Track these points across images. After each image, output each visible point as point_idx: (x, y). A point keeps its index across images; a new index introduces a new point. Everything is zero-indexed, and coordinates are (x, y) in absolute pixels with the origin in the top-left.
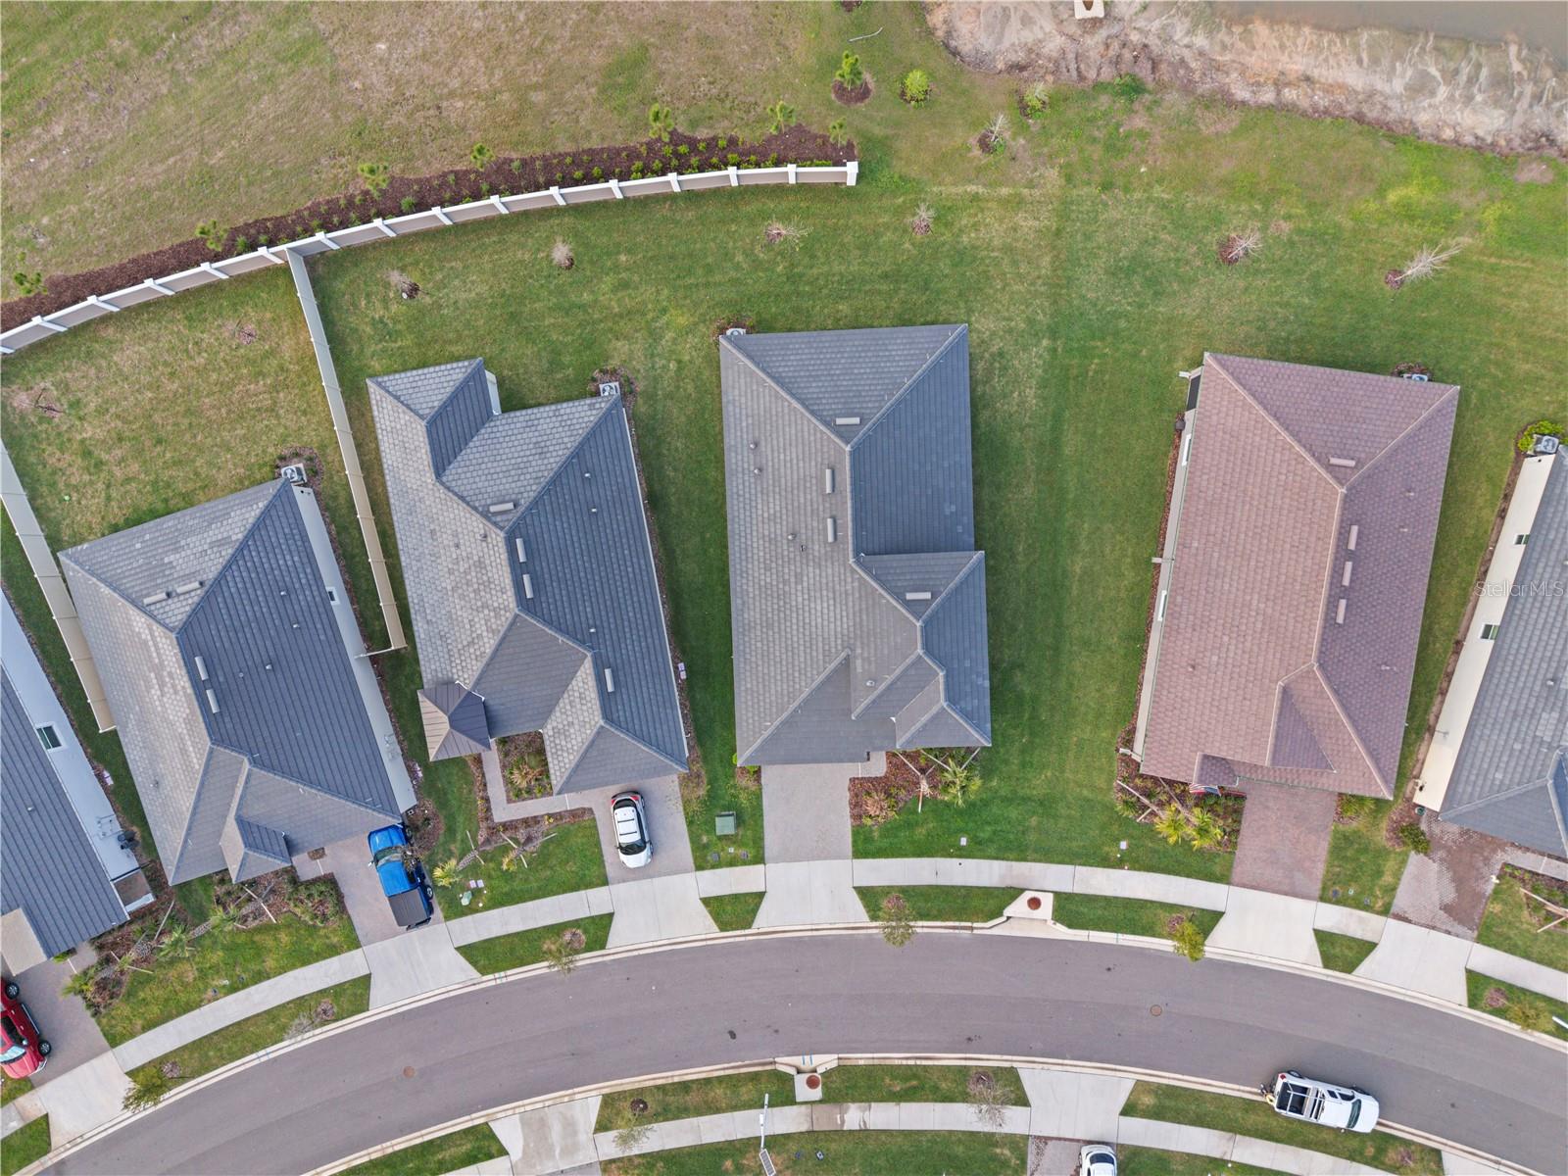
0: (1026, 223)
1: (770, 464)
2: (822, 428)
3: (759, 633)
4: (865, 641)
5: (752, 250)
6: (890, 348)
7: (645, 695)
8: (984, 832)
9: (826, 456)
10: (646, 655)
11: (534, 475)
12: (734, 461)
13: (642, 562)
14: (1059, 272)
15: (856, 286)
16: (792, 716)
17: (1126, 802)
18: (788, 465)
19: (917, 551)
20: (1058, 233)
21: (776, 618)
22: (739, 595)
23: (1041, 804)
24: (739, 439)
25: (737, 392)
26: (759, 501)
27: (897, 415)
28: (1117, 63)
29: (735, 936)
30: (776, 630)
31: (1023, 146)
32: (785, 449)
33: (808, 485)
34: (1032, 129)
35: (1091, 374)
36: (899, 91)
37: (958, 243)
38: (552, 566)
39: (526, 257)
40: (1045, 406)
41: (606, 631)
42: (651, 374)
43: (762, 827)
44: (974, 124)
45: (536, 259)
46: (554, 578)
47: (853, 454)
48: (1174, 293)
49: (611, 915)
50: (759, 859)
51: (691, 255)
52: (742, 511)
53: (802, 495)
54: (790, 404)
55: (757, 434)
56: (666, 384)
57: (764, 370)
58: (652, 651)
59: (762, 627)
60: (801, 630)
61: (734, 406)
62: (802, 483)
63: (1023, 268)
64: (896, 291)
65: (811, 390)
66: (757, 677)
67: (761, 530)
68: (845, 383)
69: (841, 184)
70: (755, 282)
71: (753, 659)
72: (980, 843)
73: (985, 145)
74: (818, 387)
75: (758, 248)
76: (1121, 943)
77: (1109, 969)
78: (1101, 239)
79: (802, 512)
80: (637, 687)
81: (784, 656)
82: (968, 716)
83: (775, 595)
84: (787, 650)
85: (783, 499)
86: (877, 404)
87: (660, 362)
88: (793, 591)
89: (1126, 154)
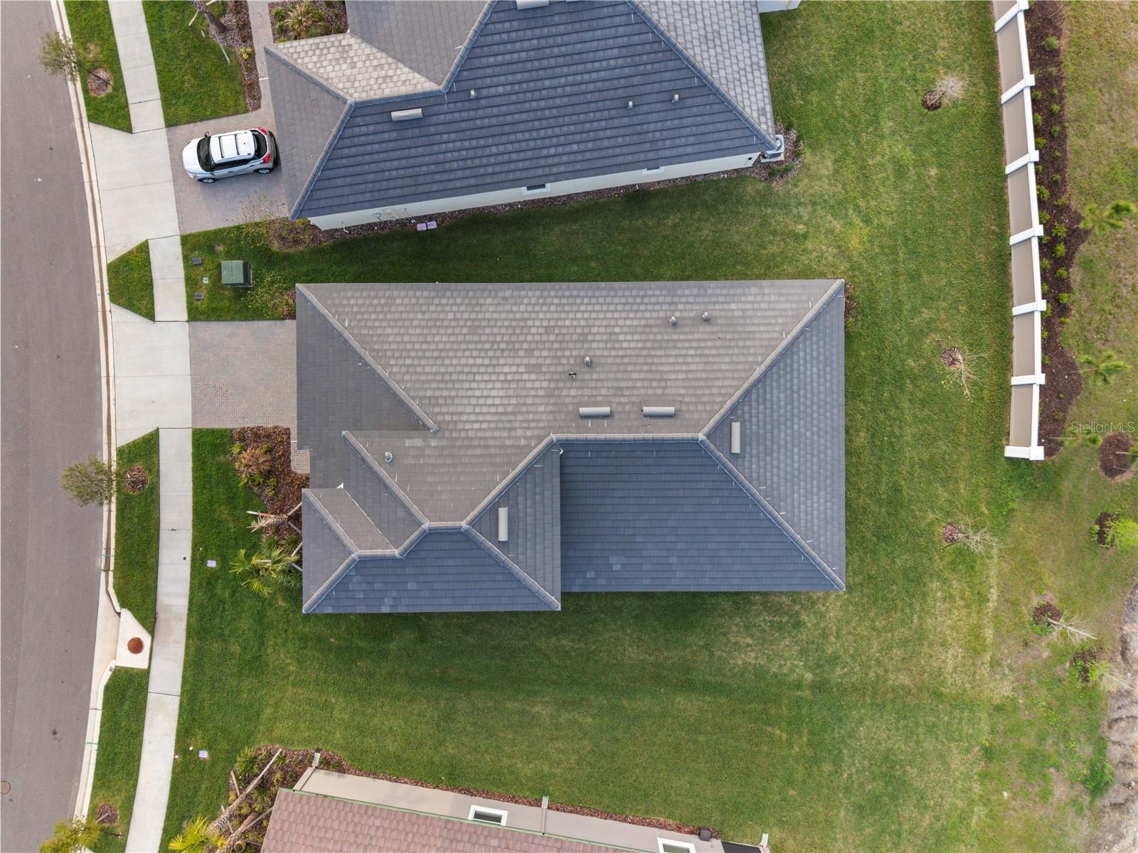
0: (951, 658)
1: (682, 337)
2: (729, 404)
3: (466, 316)
4: (446, 452)
5: (935, 330)
6: (822, 493)
7: (388, 165)
8: (224, 588)
9: (692, 408)
10: (440, 168)
11: (679, 24)
12: (687, 292)
13: (562, 169)
14: (890, 695)
15: (886, 454)
16: (355, 353)
17: (253, 760)
18: (681, 360)
19: (564, 521)
20: (937, 695)
21: (484, 338)
22: (516, 294)
23: (256, 658)
24: (713, 299)
25: (773, 298)
26: (636, 322)
27: (740, 501)
28: (1124, 764)
29: (101, 282)
30: (468, 338)
31: (1040, 655)
32: (700, 356)
33: (654, 384)
34: (1059, 667)
35: (769, 729)
36: (1110, 511)
37: (931, 576)
38: (559, 40)
39: (940, 52)
40: (734, 676)
41: (472, 114)
42: (793, 202)
43: (233, 319)
44: (1067, 598)
45: (938, 64)
46: (543, 42)
47: (694, 443)
48: (861, 830)
49: (129, 130)
50: (195, 314)
51: (932, 255)
52: (623, 300)
53: (642, 376)
54: (759, 364)
55: (720, 321)
56: (780, 220)
57: (802, 332)
58: (445, 177)
59: (473, 320)
60: (466, 370)
61: (756, 295)
62: (658, 376)
63: (897, 653)
64: (879, 502)
65: (775, 391)
66: (409, 312)
67: (597, 323)
68: (782, 435)
69: (1008, 440)
70: (896, 332)
71: (432, 308)
72: (209, 583)
73: (1045, 612)
74: (779, 400)
75: (937, 337)
76: (87, 748)
77: (55, 733)
78: (928, 745)
79: (620, 376)
80: (399, 154)
81: (433, 346)
82: (342, 584)
83: (514, 338)
84: (441, 350)
85: (637, 352)
86: (754, 475)
87: (805, 213)
88: (518, 361)
89: (1024, 774)
